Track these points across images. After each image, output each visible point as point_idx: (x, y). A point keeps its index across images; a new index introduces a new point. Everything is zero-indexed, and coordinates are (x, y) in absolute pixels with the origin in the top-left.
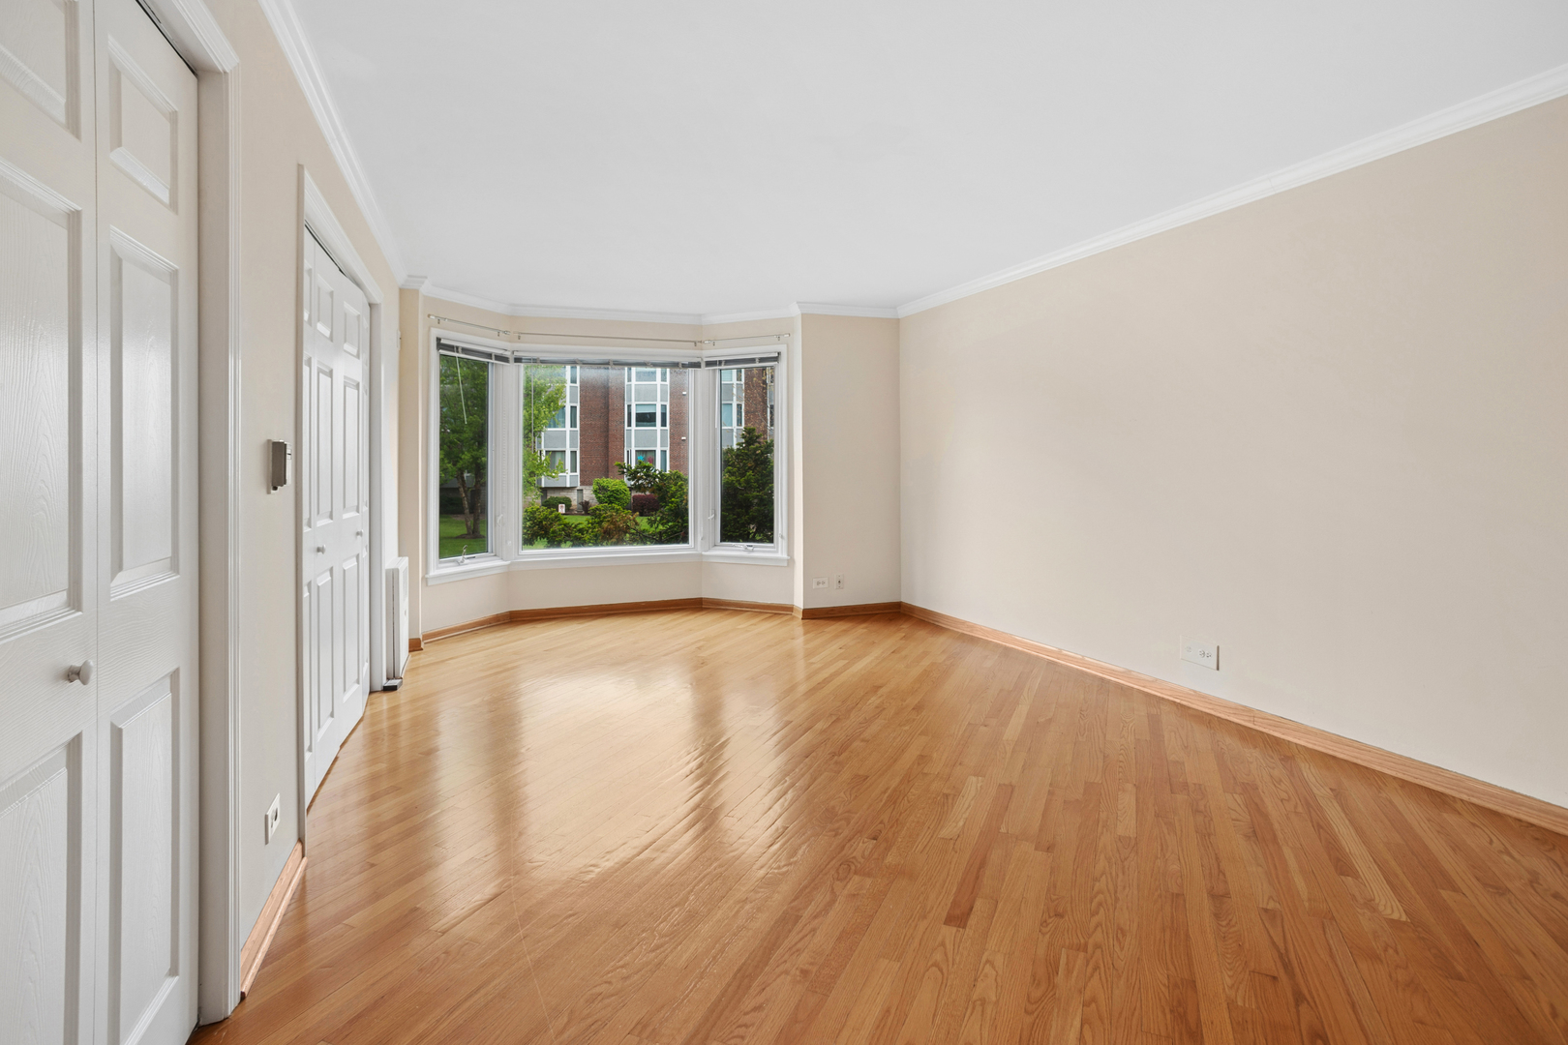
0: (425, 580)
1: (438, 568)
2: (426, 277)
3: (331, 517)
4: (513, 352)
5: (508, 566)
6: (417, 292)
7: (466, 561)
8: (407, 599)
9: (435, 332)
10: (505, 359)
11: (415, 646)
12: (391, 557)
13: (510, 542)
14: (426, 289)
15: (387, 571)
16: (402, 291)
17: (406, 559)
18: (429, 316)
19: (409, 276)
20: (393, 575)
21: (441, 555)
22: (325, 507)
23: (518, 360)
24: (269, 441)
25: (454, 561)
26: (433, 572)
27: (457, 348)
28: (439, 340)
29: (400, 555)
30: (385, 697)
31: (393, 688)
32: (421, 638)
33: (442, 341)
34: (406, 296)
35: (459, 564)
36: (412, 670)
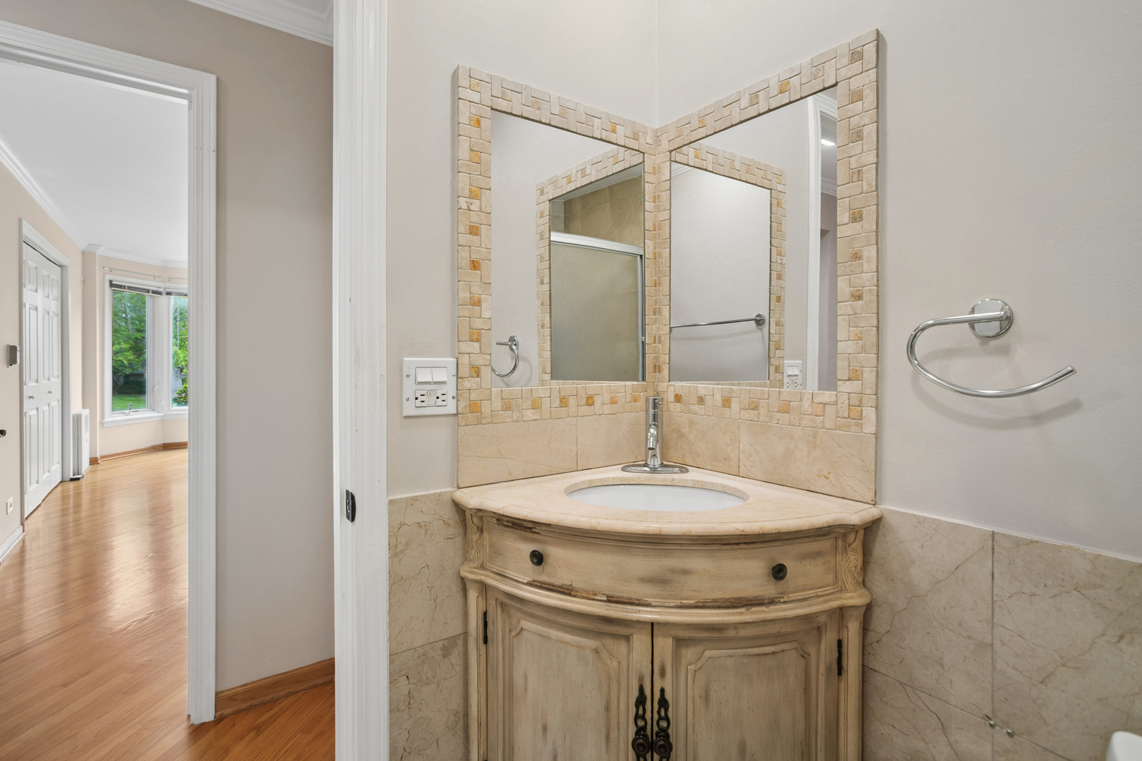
0: (102, 424)
1: (111, 417)
2: (101, 246)
3: (37, 382)
4: (165, 289)
5: (162, 416)
6: (94, 253)
7: (132, 413)
8: (88, 433)
9: (108, 277)
10: (160, 293)
11: (94, 461)
12: (76, 406)
13: (163, 402)
14: (101, 252)
15: (74, 416)
16: (83, 253)
17: (88, 410)
18: (103, 268)
19: (89, 245)
20: (78, 419)
21: (113, 410)
22: (34, 377)
23: (169, 294)
24: (8, 345)
25: (123, 413)
26: (107, 419)
27: (124, 286)
28: (111, 281)
29: (84, 407)
30: (72, 485)
31: (78, 479)
32: (99, 457)
33: (114, 283)
34: (87, 257)
35: (126, 415)
36: (91, 472)
